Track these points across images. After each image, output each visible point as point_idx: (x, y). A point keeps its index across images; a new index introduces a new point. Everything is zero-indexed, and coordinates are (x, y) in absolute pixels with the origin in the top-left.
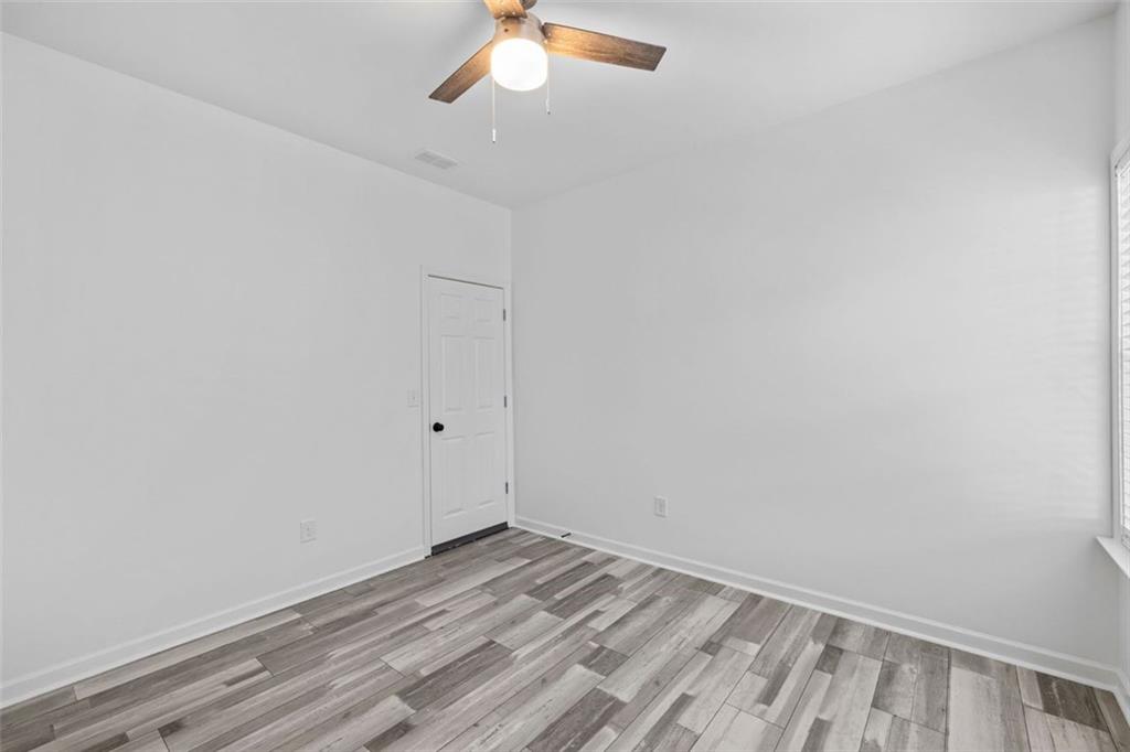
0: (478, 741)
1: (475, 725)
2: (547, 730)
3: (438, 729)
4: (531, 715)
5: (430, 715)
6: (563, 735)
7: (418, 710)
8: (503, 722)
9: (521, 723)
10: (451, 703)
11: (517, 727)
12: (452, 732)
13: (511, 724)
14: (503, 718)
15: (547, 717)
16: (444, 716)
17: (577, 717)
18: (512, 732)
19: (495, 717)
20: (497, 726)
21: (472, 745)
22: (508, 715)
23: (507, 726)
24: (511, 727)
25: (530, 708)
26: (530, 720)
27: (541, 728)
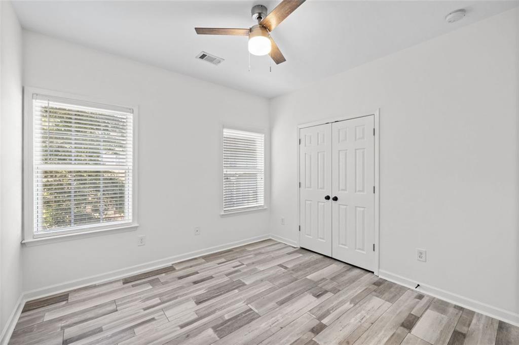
0: (280, 321)
1: (282, 328)
2: (251, 322)
3: (298, 329)
4: (256, 329)
5: (304, 336)
6: (246, 318)
7: (312, 340)
8: (269, 327)
9: (262, 326)
10: (296, 341)
11: (264, 324)
12: (292, 326)
13: (266, 326)
14: (269, 329)
15: (250, 327)
16: (298, 334)
17: (236, 325)
18: (266, 323)
19: (273, 331)
20: (272, 326)
21: (282, 320)
22: (267, 331)
23: (268, 325)
24: (266, 325)
25: (256, 333)
26: (258, 327)
27: (253, 322)
